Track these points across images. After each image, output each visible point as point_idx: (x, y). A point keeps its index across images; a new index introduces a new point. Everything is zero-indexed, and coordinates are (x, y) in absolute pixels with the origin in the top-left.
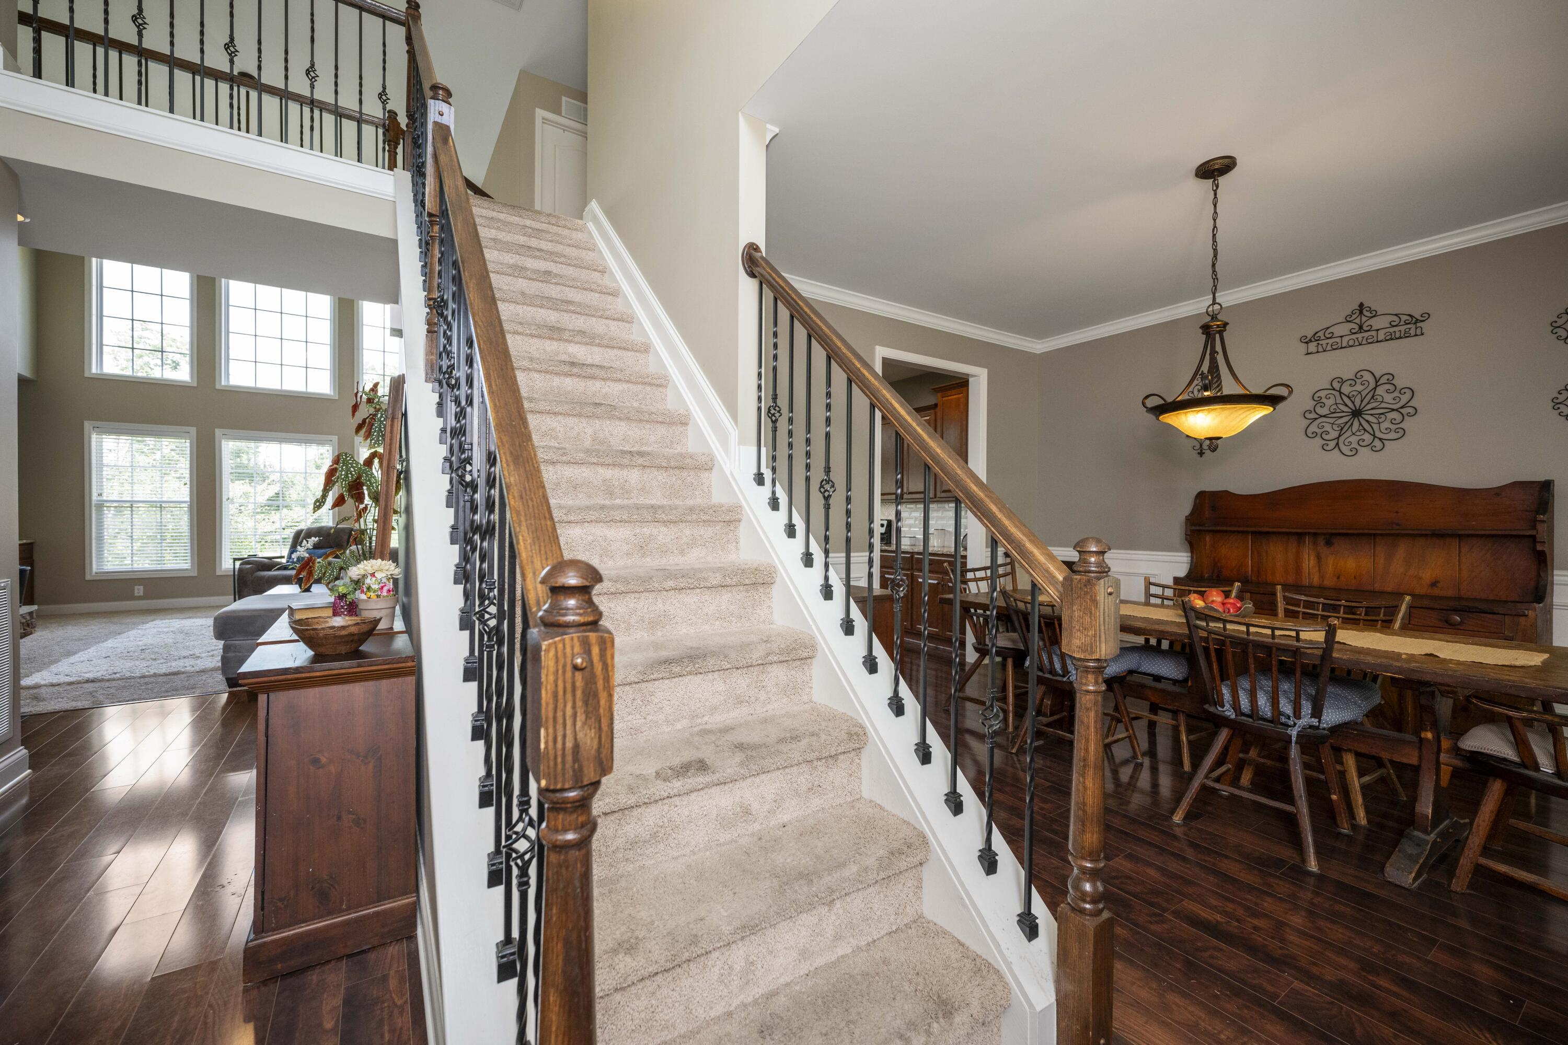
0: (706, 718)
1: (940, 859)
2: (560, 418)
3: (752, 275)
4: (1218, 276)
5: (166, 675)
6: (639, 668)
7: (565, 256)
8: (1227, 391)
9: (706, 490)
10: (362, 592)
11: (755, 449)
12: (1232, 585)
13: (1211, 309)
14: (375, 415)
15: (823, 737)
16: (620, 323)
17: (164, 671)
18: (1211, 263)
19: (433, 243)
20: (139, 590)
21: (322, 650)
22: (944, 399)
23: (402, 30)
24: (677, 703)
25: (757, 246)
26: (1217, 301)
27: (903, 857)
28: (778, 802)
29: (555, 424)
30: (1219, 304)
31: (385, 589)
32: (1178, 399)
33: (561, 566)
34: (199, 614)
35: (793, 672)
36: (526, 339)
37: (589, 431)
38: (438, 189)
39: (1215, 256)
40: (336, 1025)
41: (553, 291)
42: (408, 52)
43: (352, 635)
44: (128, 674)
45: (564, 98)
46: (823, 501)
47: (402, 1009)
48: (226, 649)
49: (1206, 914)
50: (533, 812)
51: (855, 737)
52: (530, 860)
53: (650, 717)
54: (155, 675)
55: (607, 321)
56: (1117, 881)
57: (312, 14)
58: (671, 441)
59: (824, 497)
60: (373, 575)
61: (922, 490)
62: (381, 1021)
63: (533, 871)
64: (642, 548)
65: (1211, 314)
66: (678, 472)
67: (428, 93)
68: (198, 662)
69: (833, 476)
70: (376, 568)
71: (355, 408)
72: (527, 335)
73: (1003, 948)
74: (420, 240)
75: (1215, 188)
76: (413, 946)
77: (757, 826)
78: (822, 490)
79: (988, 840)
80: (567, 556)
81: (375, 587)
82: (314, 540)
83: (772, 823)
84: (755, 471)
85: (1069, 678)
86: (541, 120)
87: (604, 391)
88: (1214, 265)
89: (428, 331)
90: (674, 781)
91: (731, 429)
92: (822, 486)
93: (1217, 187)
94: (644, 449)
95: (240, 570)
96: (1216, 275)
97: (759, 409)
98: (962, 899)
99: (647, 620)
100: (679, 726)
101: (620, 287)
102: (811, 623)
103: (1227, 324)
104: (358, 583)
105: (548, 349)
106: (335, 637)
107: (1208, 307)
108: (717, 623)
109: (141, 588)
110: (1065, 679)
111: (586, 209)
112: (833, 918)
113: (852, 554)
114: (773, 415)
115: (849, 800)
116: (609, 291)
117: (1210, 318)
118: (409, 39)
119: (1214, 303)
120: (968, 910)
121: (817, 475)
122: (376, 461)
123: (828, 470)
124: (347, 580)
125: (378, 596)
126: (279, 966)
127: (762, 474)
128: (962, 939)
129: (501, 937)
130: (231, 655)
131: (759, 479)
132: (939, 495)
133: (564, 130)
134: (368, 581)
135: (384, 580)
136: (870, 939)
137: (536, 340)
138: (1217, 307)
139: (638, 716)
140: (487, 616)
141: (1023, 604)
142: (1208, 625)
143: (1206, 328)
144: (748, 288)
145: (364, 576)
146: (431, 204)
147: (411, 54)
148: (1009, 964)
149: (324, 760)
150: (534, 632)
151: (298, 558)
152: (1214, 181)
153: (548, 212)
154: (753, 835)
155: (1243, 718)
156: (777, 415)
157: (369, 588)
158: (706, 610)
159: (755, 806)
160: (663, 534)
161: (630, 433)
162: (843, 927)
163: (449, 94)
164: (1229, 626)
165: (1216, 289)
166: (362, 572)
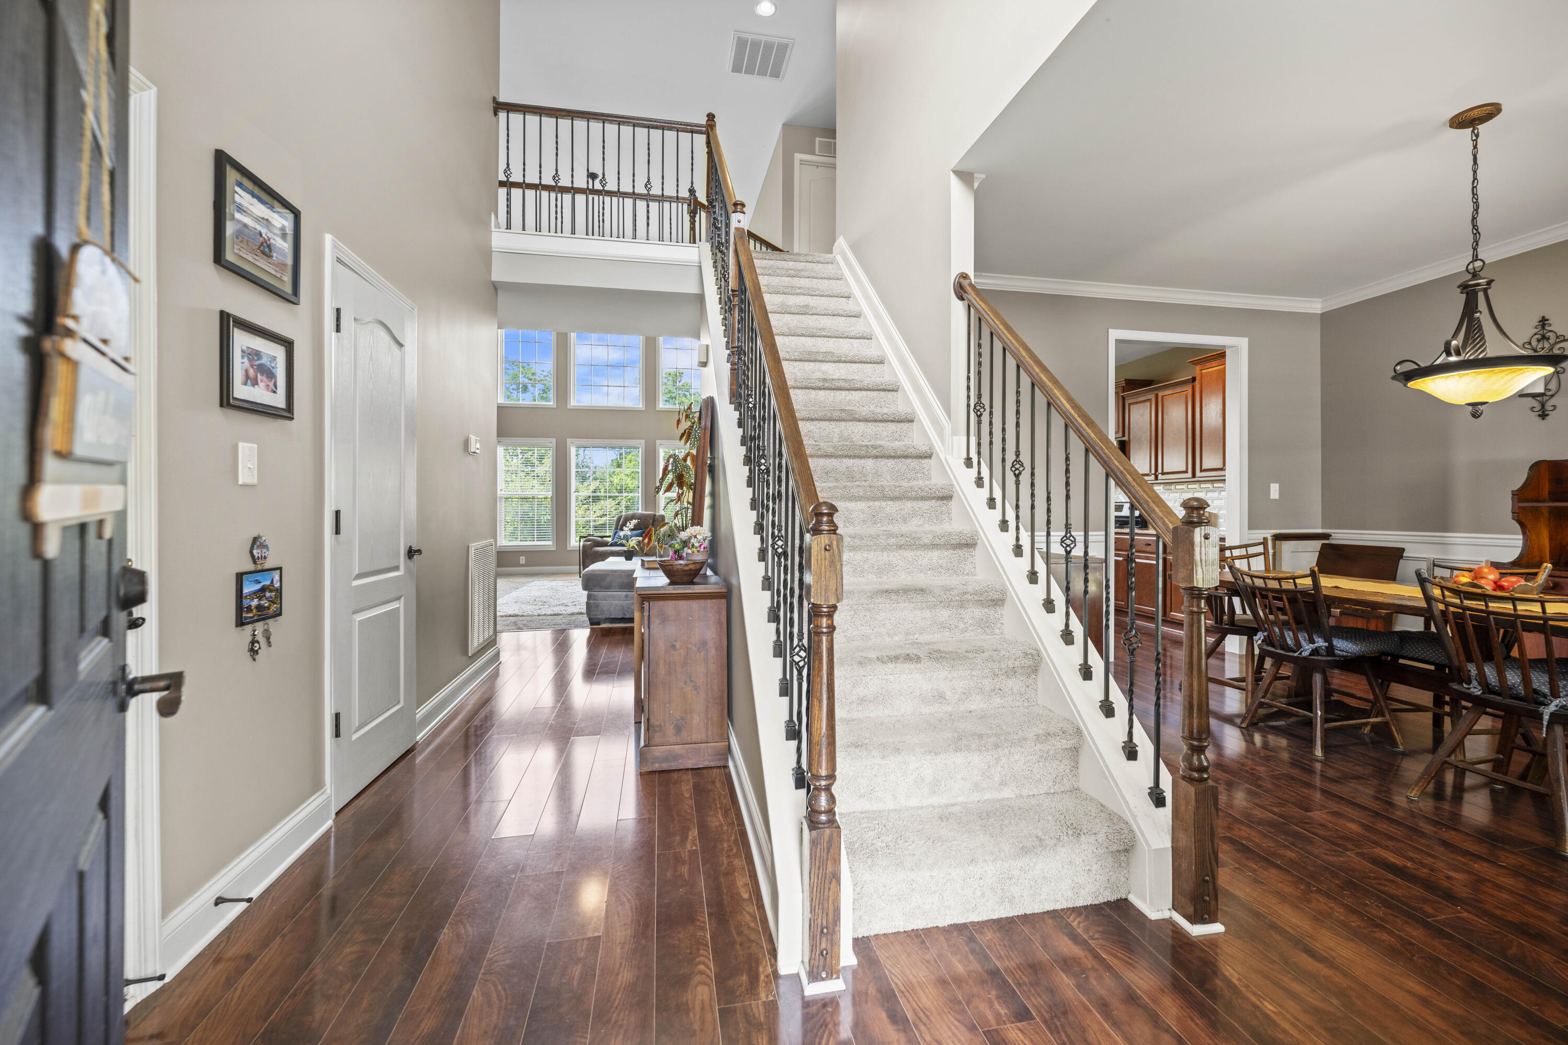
0: (916, 636)
1: (1089, 745)
2: (816, 422)
3: (961, 298)
4: (1479, 230)
5: (551, 615)
6: (868, 594)
7: (819, 290)
8: (1491, 351)
9: (926, 473)
10: (689, 548)
11: (965, 438)
12: (1539, 565)
13: (1471, 267)
14: (692, 427)
15: (1003, 652)
16: (862, 340)
17: (549, 613)
18: (1471, 218)
19: (734, 309)
20: (523, 560)
21: (675, 579)
22: (1203, 371)
23: (704, 137)
24: (895, 622)
25: (967, 275)
26: (1479, 257)
27: (1058, 738)
28: (966, 695)
29: (812, 428)
30: (1481, 260)
31: (702, 546)
32: (1438, 362)
33: (819, 505)
34: (558, 578)
35: (986, 610)
36: (791, 363)
37: (837, 431)
38: (737, 269)
39: (1476, 210)
40: (691, 795)
41: (811, 322)
42: (707, 153)
43: (690, 570)
44: (531, 613)
45: (817, 139)
46: (1014, 479)
47: (725, 796)
48: (589, 597)
49: (1392, 858)
50: (805, 642)
51: (1030, 656)
52: (803, 667)
53: (876, 630)
54: (545, 615)
55: (851, 340)
56: (1307, 826)
57: (649, 144)
58: (900, 435)
59: (1015, 474)
60: (695, 537)
61: (1185, 469)
62: (714, 799)
63: (805, 673)
64: (874, 518)
65: (1472, 271)
66: (903, 460)
67: (730, 208)
68: (568, 608)
69: (1021, 458)
70: (697, 532)
71: (679, 422)
72: (792, 360)
73: (1132, 806)
74: (720, 298)
75: (1474, 138)
76: (727, 771)
77: (949, 709)
78: (1013, 469)
79: (1130, 734)
80: (821, 500)
81: (697, 545)
82: (634, 522)
83: (962, 709)
84: (965, 456)
85: (1301, 653)
86: (799, 162)
87: (848, 398)
88: (1474, 219)
89: (731, 370)
90: (889, 664)
91: (946, 424)
92: (1013, 466)
93: (1477, 136)
94: (878, 442)
95: (584, 546)
96: (1477, 230)
97: (968, 406)
98: (1104, 773)
99: (876, 567)
100: (897, 638)
101: (862, 309)
102: (1002, 573)
103: (1492, 281)
104: (685, 543)
105: (807, 369)
106: (683, 571)
107: (1469, 265)
108: (929, 572)
109: (524, 558)
110: (1296, 654)
111: (836, 244)
112: (1000, 768)
113: (1090, 533)
114: (978, 410)
115: (1026, 704)
116: (853, 314)
117: (1470, 276)
118: (708, 143)
119: (1475, 258)
120: (1109, 782)
121: (1010, 457)
122: (689, 458)
123: (1018, 454)
124: (678, 540)
125: (698, 551)
126: (657, 765)
127: (971, 459)
128: (1104, 803)
129: (787, 718)
130: (592, 602)
131: (968, 462)
132: (1198, 473)
133: (817, 166)
134: (693, 540)
135: (702, 541)
136: (1031, 794)
137: (798, 363)
138: (1478, 264)
139: (868, 628)
140: (776, 547)
141: (1261, 580)
142: (1487, 606)
143: (1464, 287)
144: (958, 308)
145: (690, 538)
146: (733, 283)
147: (710, 154)
148: (1134, 817)
149: (678, 646)
150: (808, 537)
151: (624, 536)
152: (1473, 131)
153: (806, 253)
154: (946, 713)
155: (1492, 696)
156: (982, 410)
157: (693, 546)
158: (920, 562)
159: (948, 694)
160: (891, 507)
161: (866, 430)
162: (1008, 778)
163: (743, 205)
164: (1521, 607)
165: (1477, 244)
166: (690, 535)
